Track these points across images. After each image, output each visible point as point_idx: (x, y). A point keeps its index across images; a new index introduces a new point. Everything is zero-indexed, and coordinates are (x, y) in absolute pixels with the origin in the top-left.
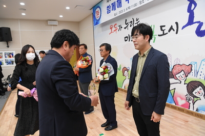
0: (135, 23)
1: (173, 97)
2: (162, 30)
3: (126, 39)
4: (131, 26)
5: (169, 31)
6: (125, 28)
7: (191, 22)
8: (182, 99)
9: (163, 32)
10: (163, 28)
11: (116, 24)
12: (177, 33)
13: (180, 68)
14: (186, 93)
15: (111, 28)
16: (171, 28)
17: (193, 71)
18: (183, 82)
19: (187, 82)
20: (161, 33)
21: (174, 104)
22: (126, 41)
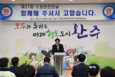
0: (43, 26)
1: (68, 64)
2: (62, 33)
3: (35, 35)
4: (39, 28)
5: (66, 35)
6: (34, 28)
7: (75, 32)
8: (72, 64)
9: (63, 35)
10: (63, 33)
11: (24, 24)
12: (69, 36)
13: (71, 51)
14: (74, 61)
15: (17, 25)
16: (67, 34)
17: (76, 52)
18: (72, 57)
19: (74, 56)
20: (62, 35)
21: (68, 68)
22: (34, 36)
